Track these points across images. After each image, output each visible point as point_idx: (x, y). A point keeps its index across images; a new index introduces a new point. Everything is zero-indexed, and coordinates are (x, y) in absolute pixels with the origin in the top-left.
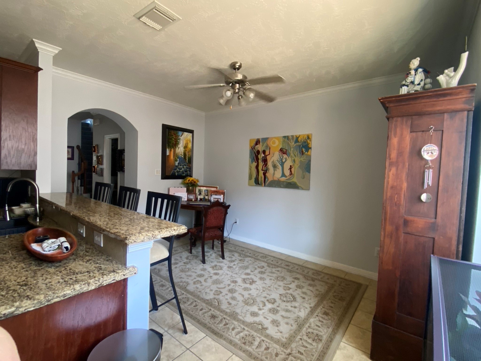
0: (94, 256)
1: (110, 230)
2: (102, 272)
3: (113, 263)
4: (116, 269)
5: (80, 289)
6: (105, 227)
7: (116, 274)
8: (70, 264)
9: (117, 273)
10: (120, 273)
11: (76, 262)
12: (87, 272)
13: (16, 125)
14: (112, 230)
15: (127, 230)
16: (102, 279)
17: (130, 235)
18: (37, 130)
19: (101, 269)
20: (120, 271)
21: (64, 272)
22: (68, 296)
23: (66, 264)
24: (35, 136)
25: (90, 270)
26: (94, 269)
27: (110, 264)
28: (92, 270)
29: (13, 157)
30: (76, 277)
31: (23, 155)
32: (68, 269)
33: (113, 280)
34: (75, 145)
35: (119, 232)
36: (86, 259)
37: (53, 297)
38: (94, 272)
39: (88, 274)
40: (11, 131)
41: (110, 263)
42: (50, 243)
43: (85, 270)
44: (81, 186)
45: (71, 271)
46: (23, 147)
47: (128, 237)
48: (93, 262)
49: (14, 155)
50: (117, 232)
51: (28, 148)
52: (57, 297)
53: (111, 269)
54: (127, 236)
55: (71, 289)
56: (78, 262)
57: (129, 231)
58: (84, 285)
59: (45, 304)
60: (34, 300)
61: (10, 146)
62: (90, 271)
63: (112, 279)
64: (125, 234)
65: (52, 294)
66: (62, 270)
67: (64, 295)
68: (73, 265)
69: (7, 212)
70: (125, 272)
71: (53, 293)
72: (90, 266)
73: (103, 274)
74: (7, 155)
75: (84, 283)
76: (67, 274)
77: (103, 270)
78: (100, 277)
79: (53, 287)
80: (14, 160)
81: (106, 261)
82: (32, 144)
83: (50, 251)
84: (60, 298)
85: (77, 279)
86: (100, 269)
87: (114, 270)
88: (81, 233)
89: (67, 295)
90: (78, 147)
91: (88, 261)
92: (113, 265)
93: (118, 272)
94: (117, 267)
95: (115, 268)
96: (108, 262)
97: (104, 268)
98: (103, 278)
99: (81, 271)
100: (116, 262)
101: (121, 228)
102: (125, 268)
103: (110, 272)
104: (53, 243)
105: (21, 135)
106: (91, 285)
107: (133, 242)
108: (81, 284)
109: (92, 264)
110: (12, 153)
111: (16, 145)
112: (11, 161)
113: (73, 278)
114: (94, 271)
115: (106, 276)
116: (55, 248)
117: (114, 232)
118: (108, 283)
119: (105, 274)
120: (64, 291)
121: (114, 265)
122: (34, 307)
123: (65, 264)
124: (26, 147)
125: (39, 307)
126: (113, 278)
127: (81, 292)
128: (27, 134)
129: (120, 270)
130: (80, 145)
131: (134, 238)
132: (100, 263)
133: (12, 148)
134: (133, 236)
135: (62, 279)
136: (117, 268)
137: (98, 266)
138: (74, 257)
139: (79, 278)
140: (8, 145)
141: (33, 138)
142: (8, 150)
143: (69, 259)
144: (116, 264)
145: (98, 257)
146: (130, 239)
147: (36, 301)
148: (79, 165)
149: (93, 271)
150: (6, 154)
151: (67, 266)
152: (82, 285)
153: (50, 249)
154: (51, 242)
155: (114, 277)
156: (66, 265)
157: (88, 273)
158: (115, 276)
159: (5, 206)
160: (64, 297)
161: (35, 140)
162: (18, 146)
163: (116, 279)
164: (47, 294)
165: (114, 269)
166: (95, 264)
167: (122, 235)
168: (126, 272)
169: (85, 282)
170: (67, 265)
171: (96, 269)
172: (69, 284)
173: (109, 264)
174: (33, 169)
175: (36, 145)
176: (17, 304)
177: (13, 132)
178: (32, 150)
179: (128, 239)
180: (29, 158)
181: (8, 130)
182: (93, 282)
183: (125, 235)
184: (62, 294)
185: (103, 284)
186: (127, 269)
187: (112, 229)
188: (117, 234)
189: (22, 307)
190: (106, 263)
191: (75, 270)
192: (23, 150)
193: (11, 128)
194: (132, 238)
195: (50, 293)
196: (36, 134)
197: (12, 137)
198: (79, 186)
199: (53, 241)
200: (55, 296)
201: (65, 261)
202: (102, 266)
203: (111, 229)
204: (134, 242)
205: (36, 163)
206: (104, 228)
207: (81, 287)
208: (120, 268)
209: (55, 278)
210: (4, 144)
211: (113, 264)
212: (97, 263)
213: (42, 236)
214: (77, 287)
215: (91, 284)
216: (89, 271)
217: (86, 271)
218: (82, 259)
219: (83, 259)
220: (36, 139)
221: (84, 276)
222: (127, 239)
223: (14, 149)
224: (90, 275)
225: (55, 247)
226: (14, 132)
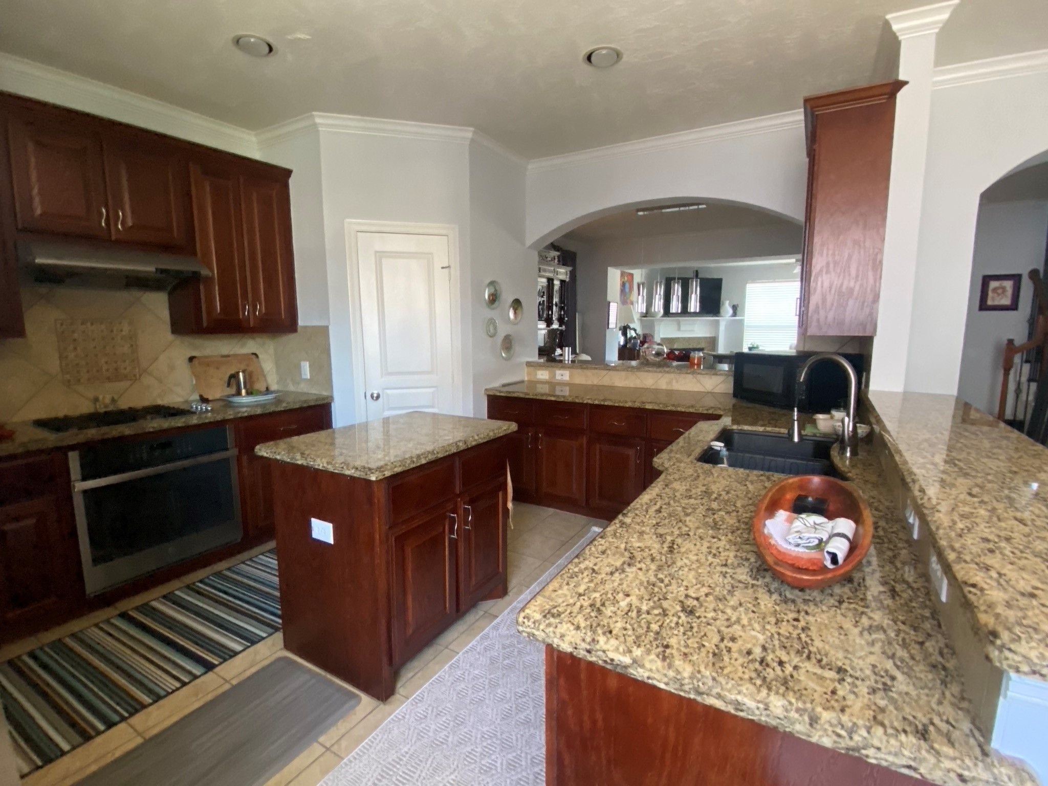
0: (904, 623)
1: (954, 562)
2: (882, 703)
3: (948, 694)
4: (938, 730)
5: (782, 716)
6: (950, 539)
7: (928, 752)
8: (819, 610)
9: (932, 748)
10: (947, 757)
11: (838, 611)
12: (840, 670)
13: (841, 238)
14: (963, 565)
15: (1023, 594)
16: (864, 733)
17: (1017, 630)
18: (883, 240)
19: (886, 688)
20: (946, 750)
21: (785, 629)
22: (748, 714)
23: (811, 604)
24: (879, 257)
25: (853, 668)
26: (868, 672)
27: (930, 689)
28: (858, 674)
29: (830, 310)
30: (796, 668)
31: (851, 302)
32: (802, 623)
33: (909, 767)
34: (1025, 272)
35: (982, 590)
36: (870, 618)
37: (710, 689)
38: (856, 687)
39: (833, 680)
40: (830, 252)
41: (939, 682)
42: (809, 525)
43: (838, 657)
44: (1030, 380)
45: (803, 636)
46: (852, 284)
47: (1005, 636)
48: (883, 642)
49: (832, 304)
50: (974, 586)
51: (861, 285)
52: (719, 696)
53: (919, 715)
54: (1000, 629)
55: (758, 698)
56: (842, 614)
57: (1035, 602)
58: (798, 710)
59: (689, 693)
60: (670, 666)
61: (826, 284)
62: (851, 672)
63: (904, 762)
64: (999, 610)
65: (710, 678)
66: (786, 618)
67: (738, 705)
68: (823, 618)
69: (796, 423)
70: (968, 769)
71: (714, 679)
72: (863, 654)
73: (880, 717)
74: (820, 307)
75: (800, 705)
76: (788, 638)
77: (893, 701)
78: (860, 722)
79: (726, 658)
80: (831, 316)
81: (927, 669)
82: (870, 274)
83: (798, 545)
84: (725, 704)
85: (792, 676)
86: (884, 684)
87: (931, 728)
88: (909, 523)
89: (744, 708)
90: (1034, 274)
91: (870, 630)
92: (940, 703)
93: (936, 746)
94: (948, 722)
95: (936, 720)
96: (930, 676)
97: (900, 693)
98: (869, 732)
99: (826, 655)
100: (962, 691)
101: (1007, 570)
102: (978, 751)
103: (910, 723)
104: (815, 526)
105: (850, 257)
106: (818, 727)
107: (1025, 668)
108: (791, 703)
109: (873, 650)
110: (829, 299)
111: (837, 282)
112: (826, 317)
113: (787, 666)
114: (859, 683)
115: (885, 733)
116: (810, 545)
117: (966, 578)
118: (884, 764)
119: (886, 722)
120: (739, 693)
121: (946, 702)
122: (667, 684)
123: (806, 601)
124: (858, 283)
125: (676, 692)
126: (910, 758)
127: (787, 730)
128: (862, 252)
129: (951, 743)
130: (1041, 269)
131: (1033, 655)
132: (902, 661)
133: (830, 288)
134: (1033, 644)
135: (764, 648)
136: (944, 727)
137: (886, 671)
138: (846, 590)
139: (802, 676)
140: (822, 283)
141: (874, 260)
142: (823, 295)
143: (830, 592)
144: (953, 705)
145: (912, 632)
146: (1010, 650)
147: (671, 673)
148: (1032, 322)
149: (857, 678)
150: (817, 304)
151: (807, 613)
152: (794, 708)
153: (800, 541)
154: (812, 524)
155: (914, 759)
156: (806, 608)
157: (837, 677)
158: (917, 754)
159: (793, 411)
160: (737, 709)
161: (877, 265)
162: (842, 284)
163: (922, 771)
164: (699, 672)
165: (932, 723)
166: (884, 653)
167: (983, 608)
168: (974, 774)
169: (804, 702)
170: (809, 611)
171: (873, 677)
172: (764, 679)
173: (930, 685)
174: (867, 334)
175: (878, 278)
176: (638, 652)
177: (834, 255)
178: (869, 290)
179: (998, 642)
180: (862, 309)
181: (825, 251)
182: (829, 722)
183: (997, 616)
184: (733, 697)
185: (864, 752)
186: (982, 761)
187: (965, 561)
188: (970, 596)
189: (642, 666)
190: (922, 676)
191: (814, 638)
192: (851, 291)
193: (831, 246)
194: (1023, 648)
195: (708, 673)
196: (881, 251)
197: (831, 266)
198: (1024, 379)
199: (817, 522)
200: (715, 691)
201: (815, 594)
202: (900, 676)
203: (959, 559)
204: (1034, 672)
205: (876, 321)
206: (943, 543)
207: (786, 714)
208: (956, 734)
209: (753, 633)
210: (817, 284)
211: (943, 694)
212: (893, 657)
213: (810, 499)
214: (777, 704)
215: (822, 726)
216: (846, 671)
217: (840, 664)
218: (861, 609)
219: (863, 613)
220: (881, 262)
221: (822, 678)
222: (992, 643)
223: (833, 291)
224: (839, 686)
225: (812, 540)
226: (837, 253)
